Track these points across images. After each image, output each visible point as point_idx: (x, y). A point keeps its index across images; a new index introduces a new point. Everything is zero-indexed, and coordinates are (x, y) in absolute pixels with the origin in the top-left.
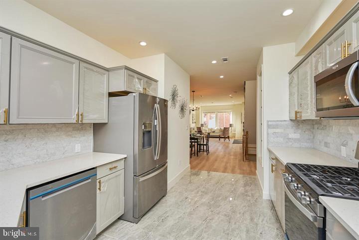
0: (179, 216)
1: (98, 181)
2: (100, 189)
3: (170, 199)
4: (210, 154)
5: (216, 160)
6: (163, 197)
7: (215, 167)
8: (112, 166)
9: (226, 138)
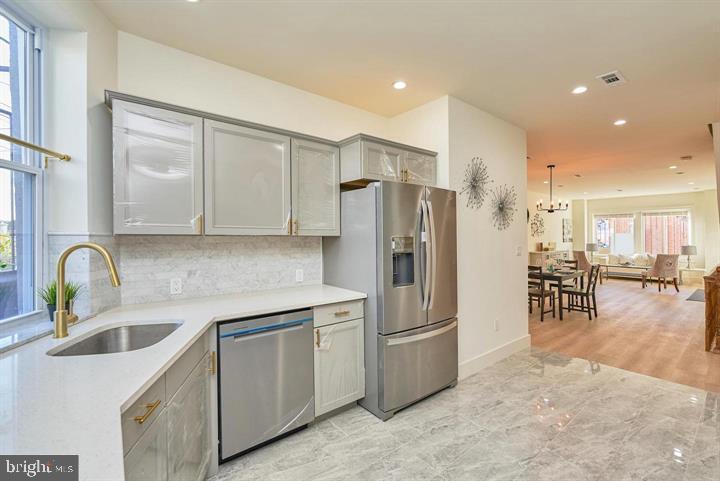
0: (470, 433)
1: (315, 330)
2: (318, 344)
3: (462, 397)
4: (598, 317)
5: (612, 335)
6: (448, 387)
7: (601, 351)
8: (340, 309)
9: (669, 282)
